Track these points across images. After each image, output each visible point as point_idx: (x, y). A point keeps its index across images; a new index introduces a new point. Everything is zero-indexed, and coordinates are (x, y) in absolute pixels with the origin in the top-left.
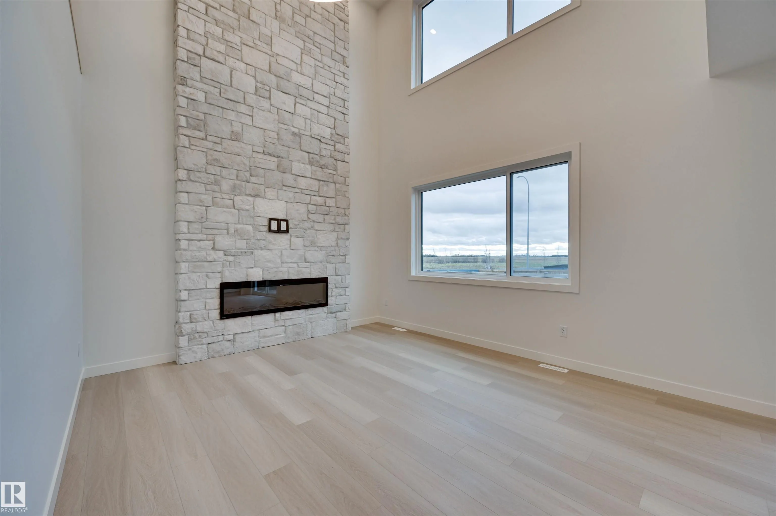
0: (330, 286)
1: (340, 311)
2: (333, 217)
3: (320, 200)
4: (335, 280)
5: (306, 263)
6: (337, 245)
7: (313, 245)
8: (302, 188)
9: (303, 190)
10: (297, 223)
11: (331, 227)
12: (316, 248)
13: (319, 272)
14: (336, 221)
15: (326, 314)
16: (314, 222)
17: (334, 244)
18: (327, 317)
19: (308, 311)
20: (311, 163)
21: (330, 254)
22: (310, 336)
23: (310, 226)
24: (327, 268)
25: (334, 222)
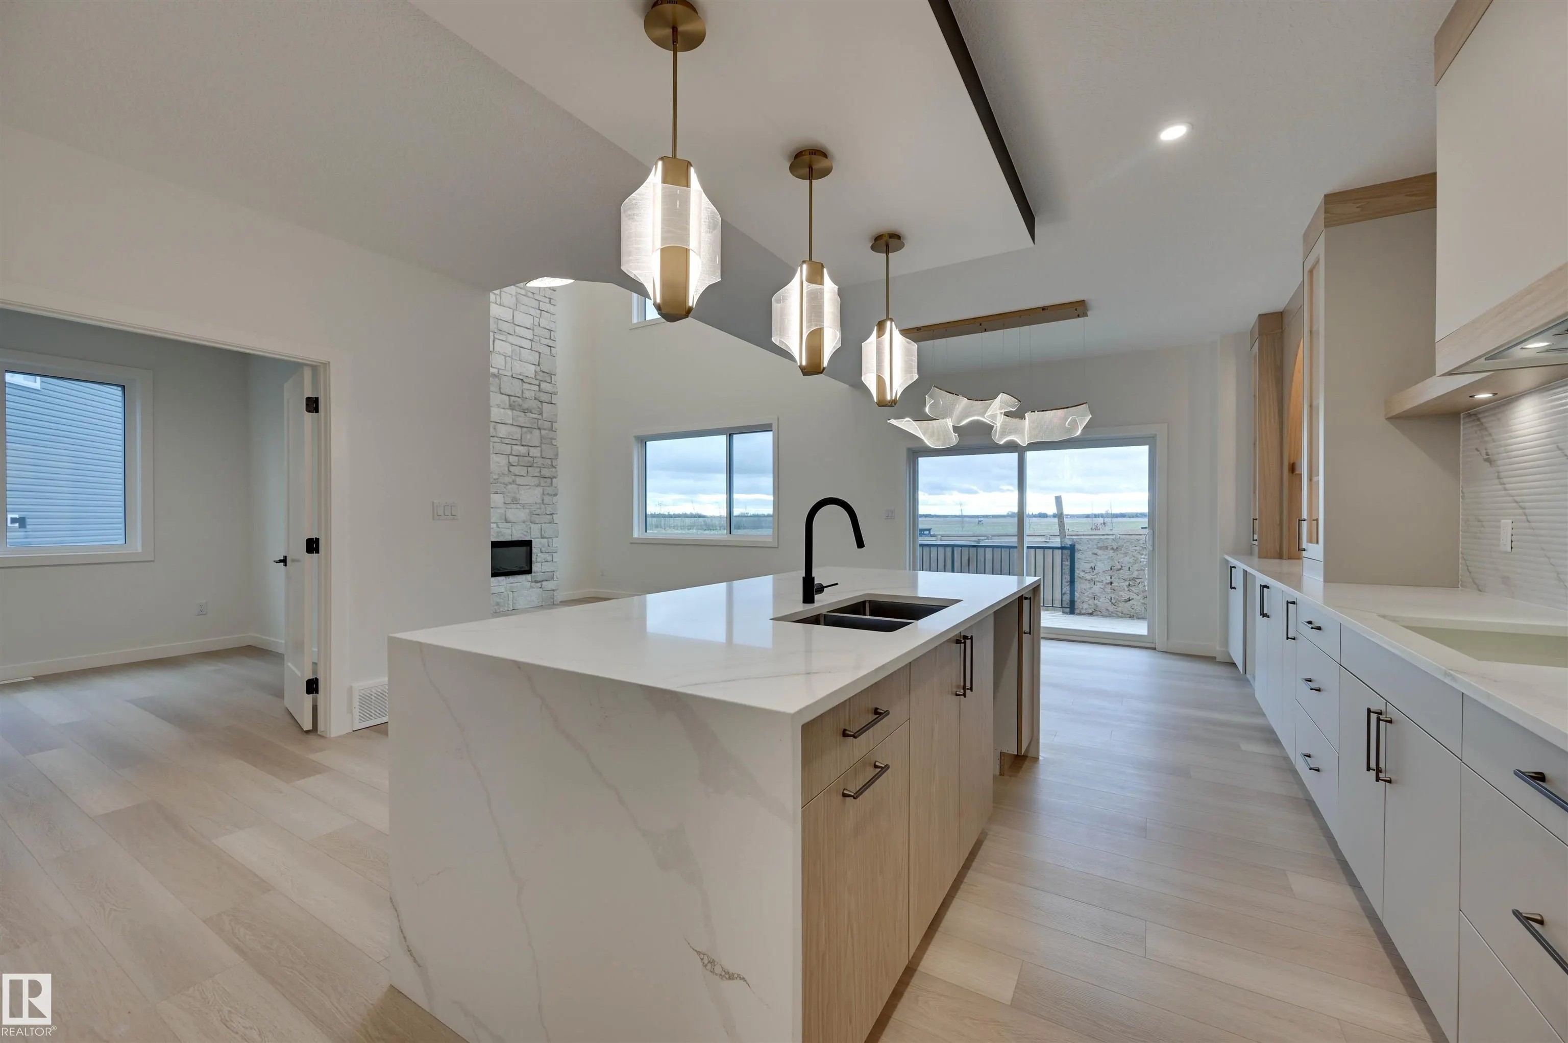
0: (534, 550)
1: (547, 580)
2: (538, 470)
3: (523, 450)
4: (541, 543)
5: (507, 523)
6: (543, 502)
7: (515, 502)
8: (502, 437)
9: (503, 439)
10: (496, 477)
11: (536, 481)
12: (518, 506)
13: (523, 534)
14: (542, 474)
15: (530, 583)
16: (516, 475)
17: (539, 501)
18: (531, 587)
19: (509, 578)
20: (512, 407)
21: (534, 513)
22: (512, 608)
23: (511, 481)
24: (531, 528)
25: (538, 475)
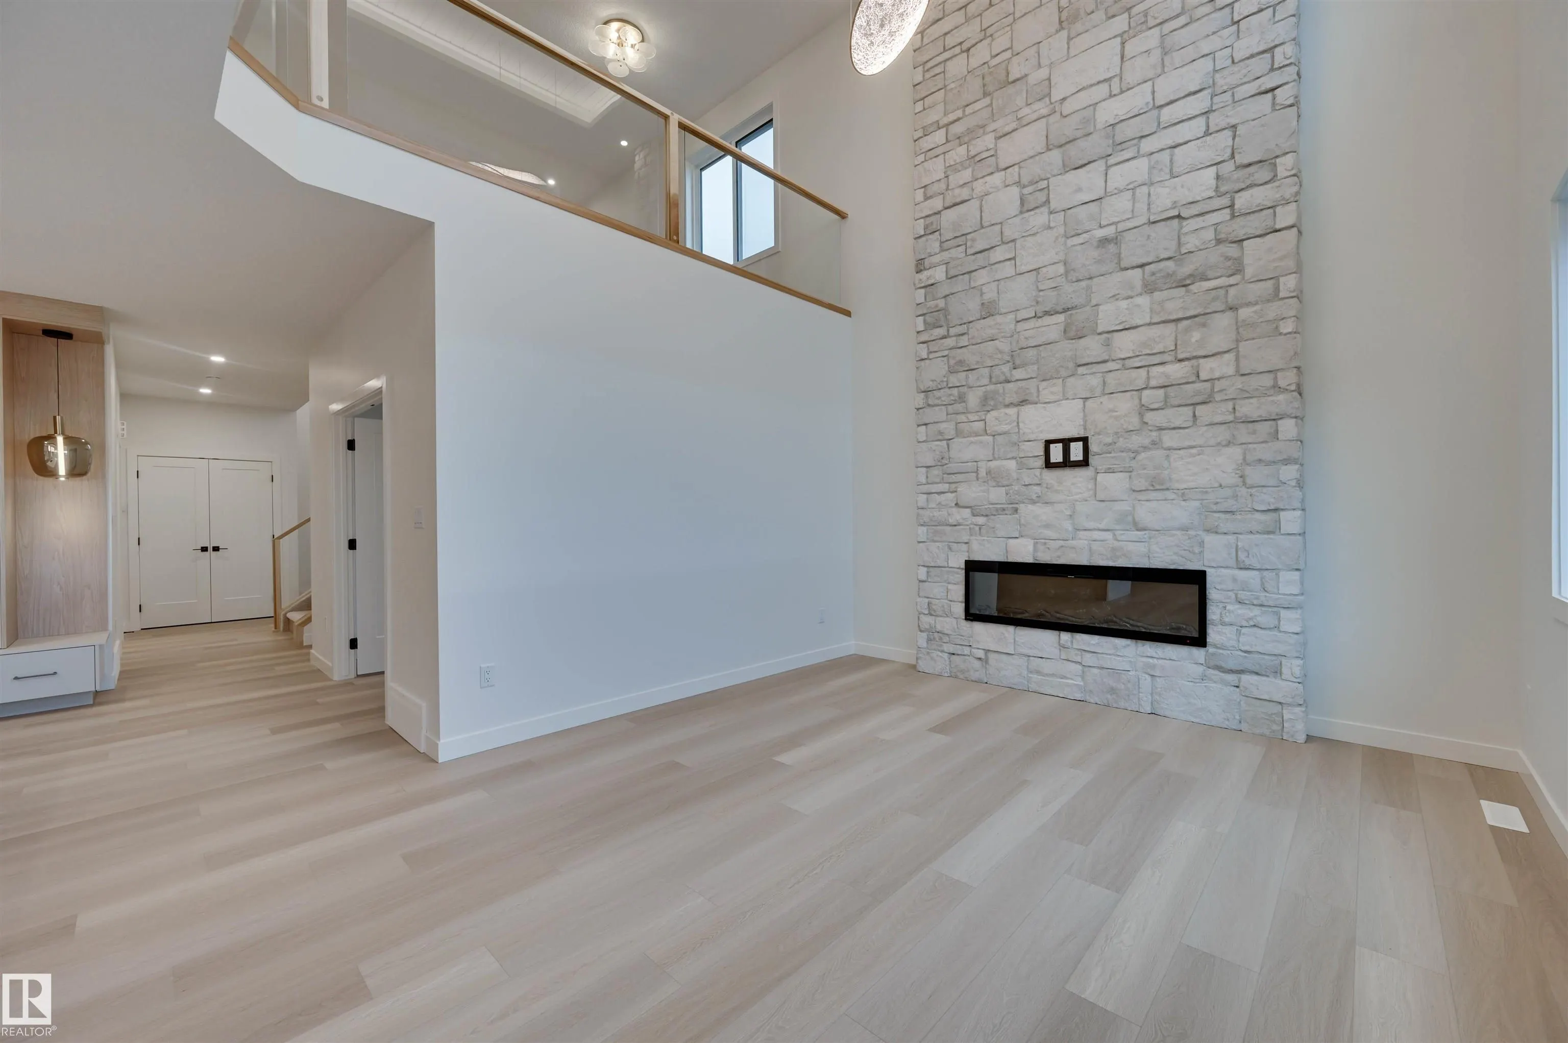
0: (1213, 594)
1: (1257, 674)
2: (1230, 405)
3: (1176, 371)
4: (1235, 580)
5: (1137, 530)
6: (1244, 484)
7: (1158, 487)
8: (1123, 356)
9: (1127, 362)
10: (1109, 440)
11: (1222, 434)
12: (1169, 495)
13: (1175, 554)
14: (1238, 414)
15: (1201, 669)
16: (1161, 429)
17: (1233, 479)
18: (1203, 678)
19: (1143, 646)
20: (1149, 288)
21: (1215, 508)
22: (1149, 711)
23: (1147, 442)
24: (1202, 544)
25: (1230, 418)
